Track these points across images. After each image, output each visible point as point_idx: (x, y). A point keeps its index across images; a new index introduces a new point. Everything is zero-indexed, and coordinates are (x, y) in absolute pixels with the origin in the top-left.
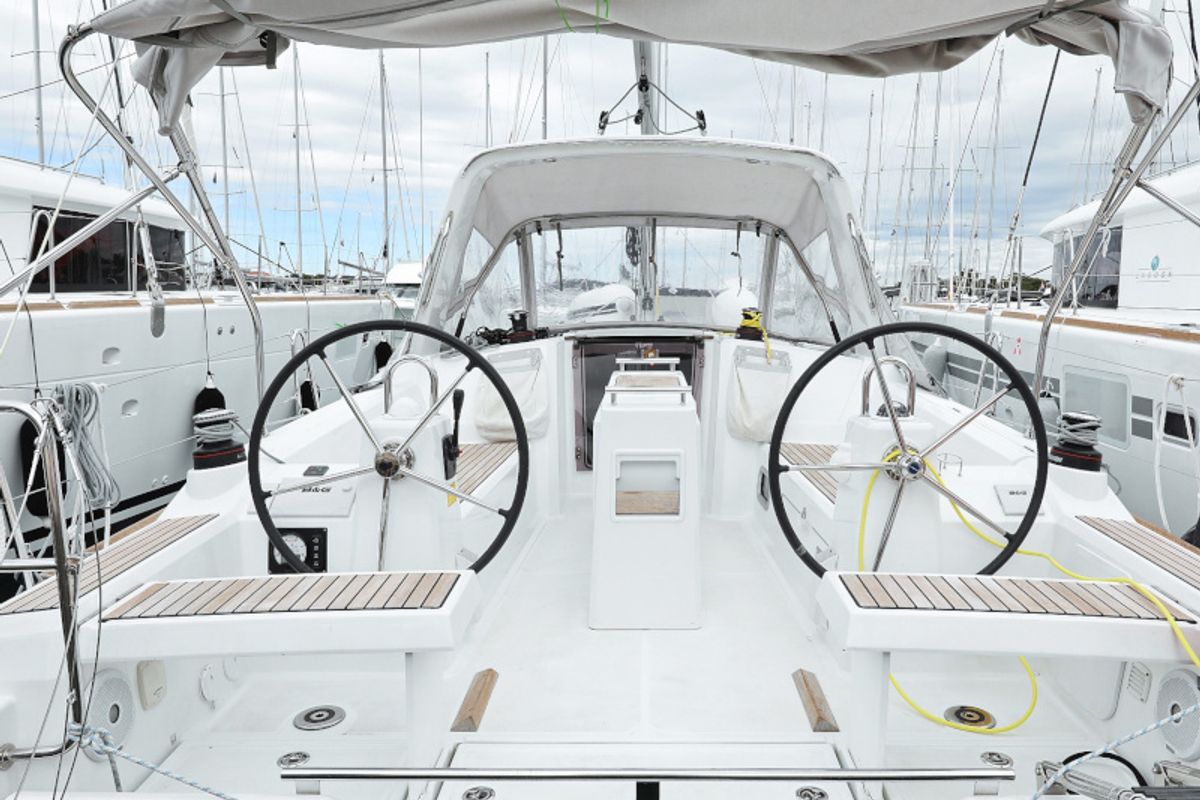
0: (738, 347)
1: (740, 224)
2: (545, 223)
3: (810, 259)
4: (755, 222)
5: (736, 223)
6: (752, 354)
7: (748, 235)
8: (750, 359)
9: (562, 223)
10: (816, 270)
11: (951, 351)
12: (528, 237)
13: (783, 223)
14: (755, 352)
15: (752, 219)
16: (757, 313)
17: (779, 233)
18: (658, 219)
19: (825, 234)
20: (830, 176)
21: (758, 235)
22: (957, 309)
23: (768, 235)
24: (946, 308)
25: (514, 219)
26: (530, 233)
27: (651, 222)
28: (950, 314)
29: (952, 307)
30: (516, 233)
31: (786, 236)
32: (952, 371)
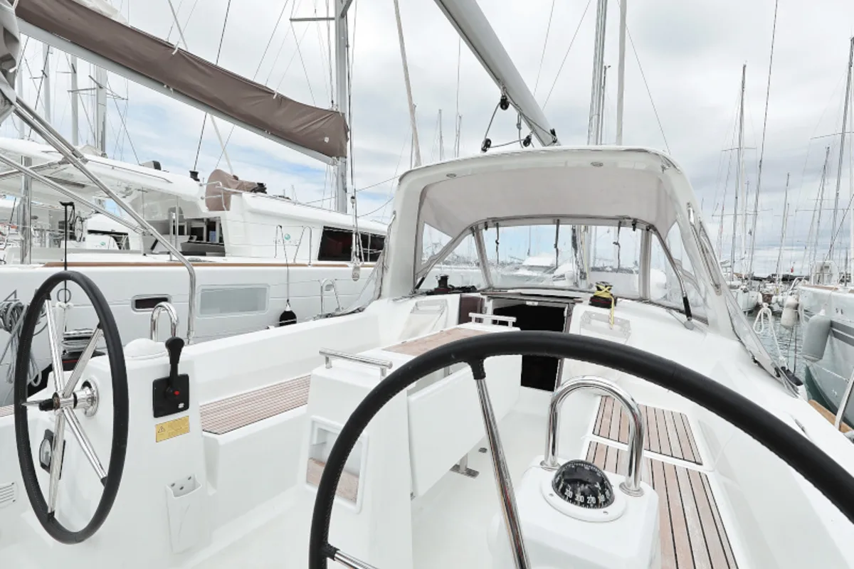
0: (586, 312)
1: (620, 222)
2: (490, 224)
3: (669, 245)
4: (632, 220)
5: (617, 222)
6: (597, 319)
7: (627, 231)
8: (594, 322)
9: (500, 223)
10: (675, 256)
11: (834, 320)
12: (480, 232)
13: (651, 219)
14: (599, 318)
15: (629, 218)
16: (606, 286)
17: (650, 228)
18: (561, 220)
19: (676, 223)
20: (664, 168)
21: (634, 230)
22: (841, 290)
23: (642, 229)
24: (831, 289)
25: (470, 220)
26: (481, 230)
27: (556, 221)
28: (834, 293)
29: (837, 289)
30: (472, 228)
31: (655, 230)
32: (836, 335)
